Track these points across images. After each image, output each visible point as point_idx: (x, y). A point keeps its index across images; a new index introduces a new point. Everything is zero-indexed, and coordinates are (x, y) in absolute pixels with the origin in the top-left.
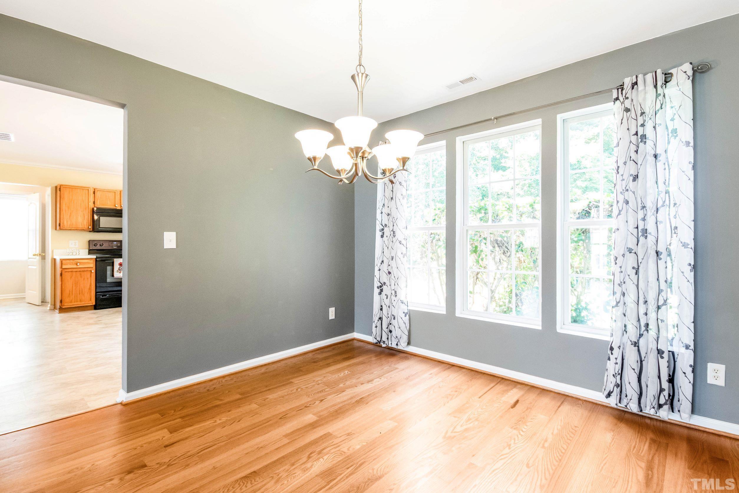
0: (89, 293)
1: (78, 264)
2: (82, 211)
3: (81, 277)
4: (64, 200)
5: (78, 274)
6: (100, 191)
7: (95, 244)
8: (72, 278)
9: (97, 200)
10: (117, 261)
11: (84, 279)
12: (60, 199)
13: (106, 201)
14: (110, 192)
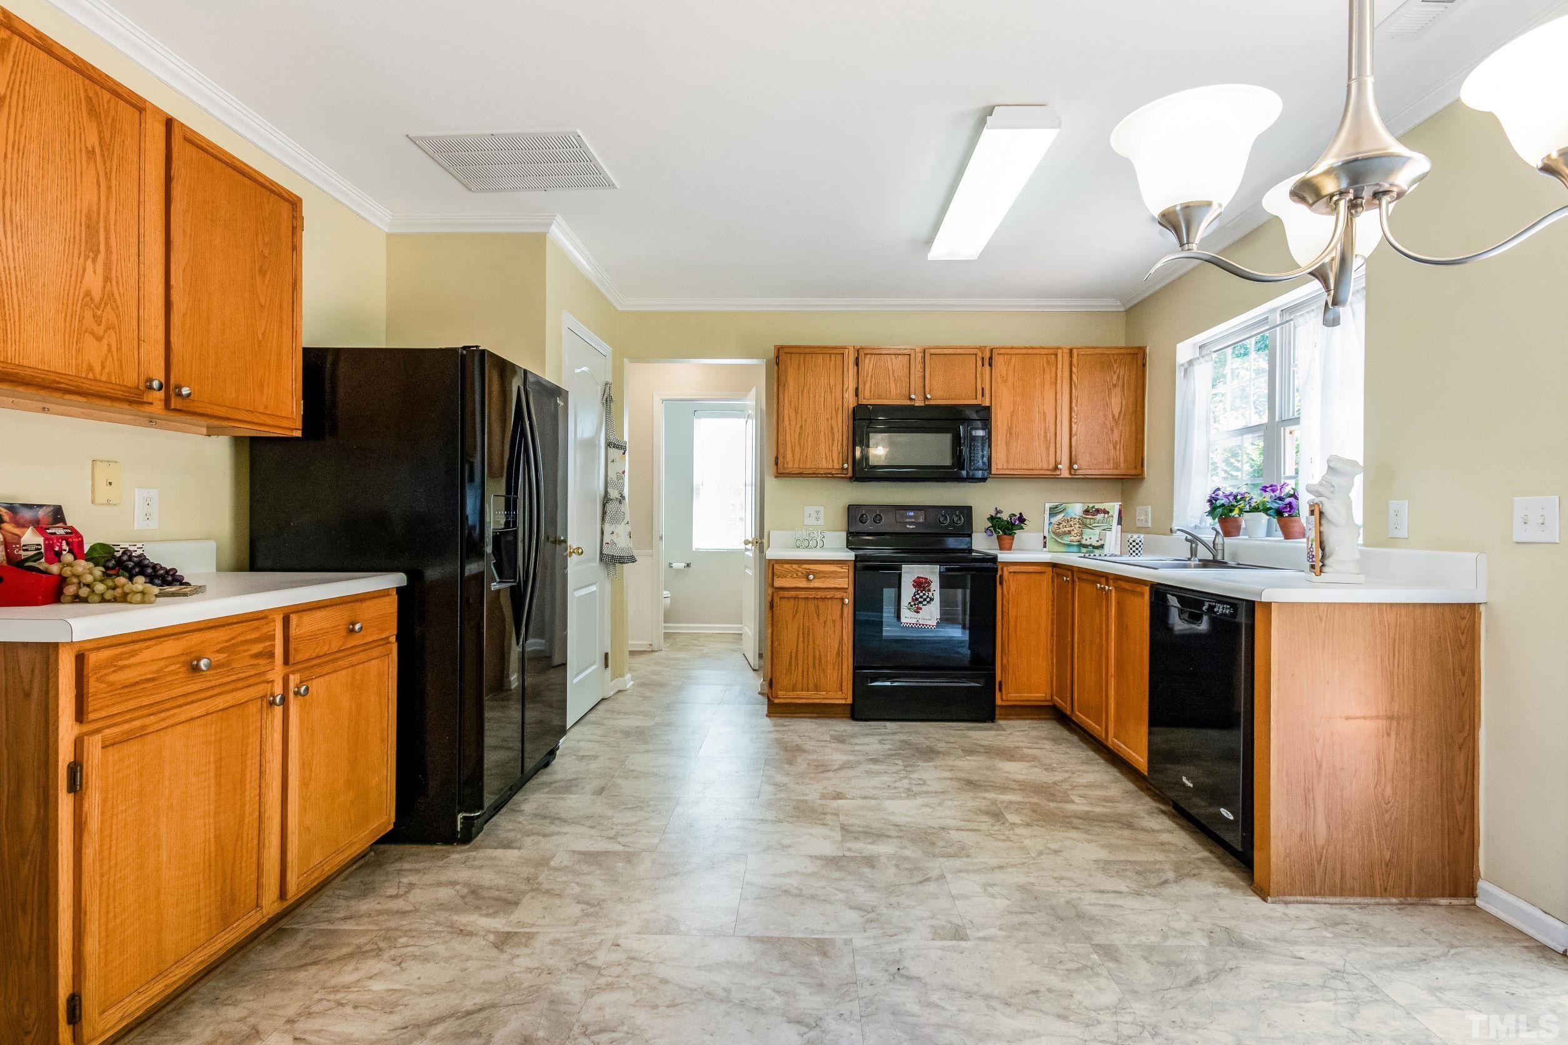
0: (836, 667)
1: (811, 577)
2: (828, 420)
3: (818, 615)
4: (786, 391)
5: (811, 605)
6: (871, 354)
7: (863, 515)
8: (797, 616)
9: (865, 384)
10: (910, 573)
11: (825, 622)
12: (778, 386)
13: (888, 383)
14: (895, 354)
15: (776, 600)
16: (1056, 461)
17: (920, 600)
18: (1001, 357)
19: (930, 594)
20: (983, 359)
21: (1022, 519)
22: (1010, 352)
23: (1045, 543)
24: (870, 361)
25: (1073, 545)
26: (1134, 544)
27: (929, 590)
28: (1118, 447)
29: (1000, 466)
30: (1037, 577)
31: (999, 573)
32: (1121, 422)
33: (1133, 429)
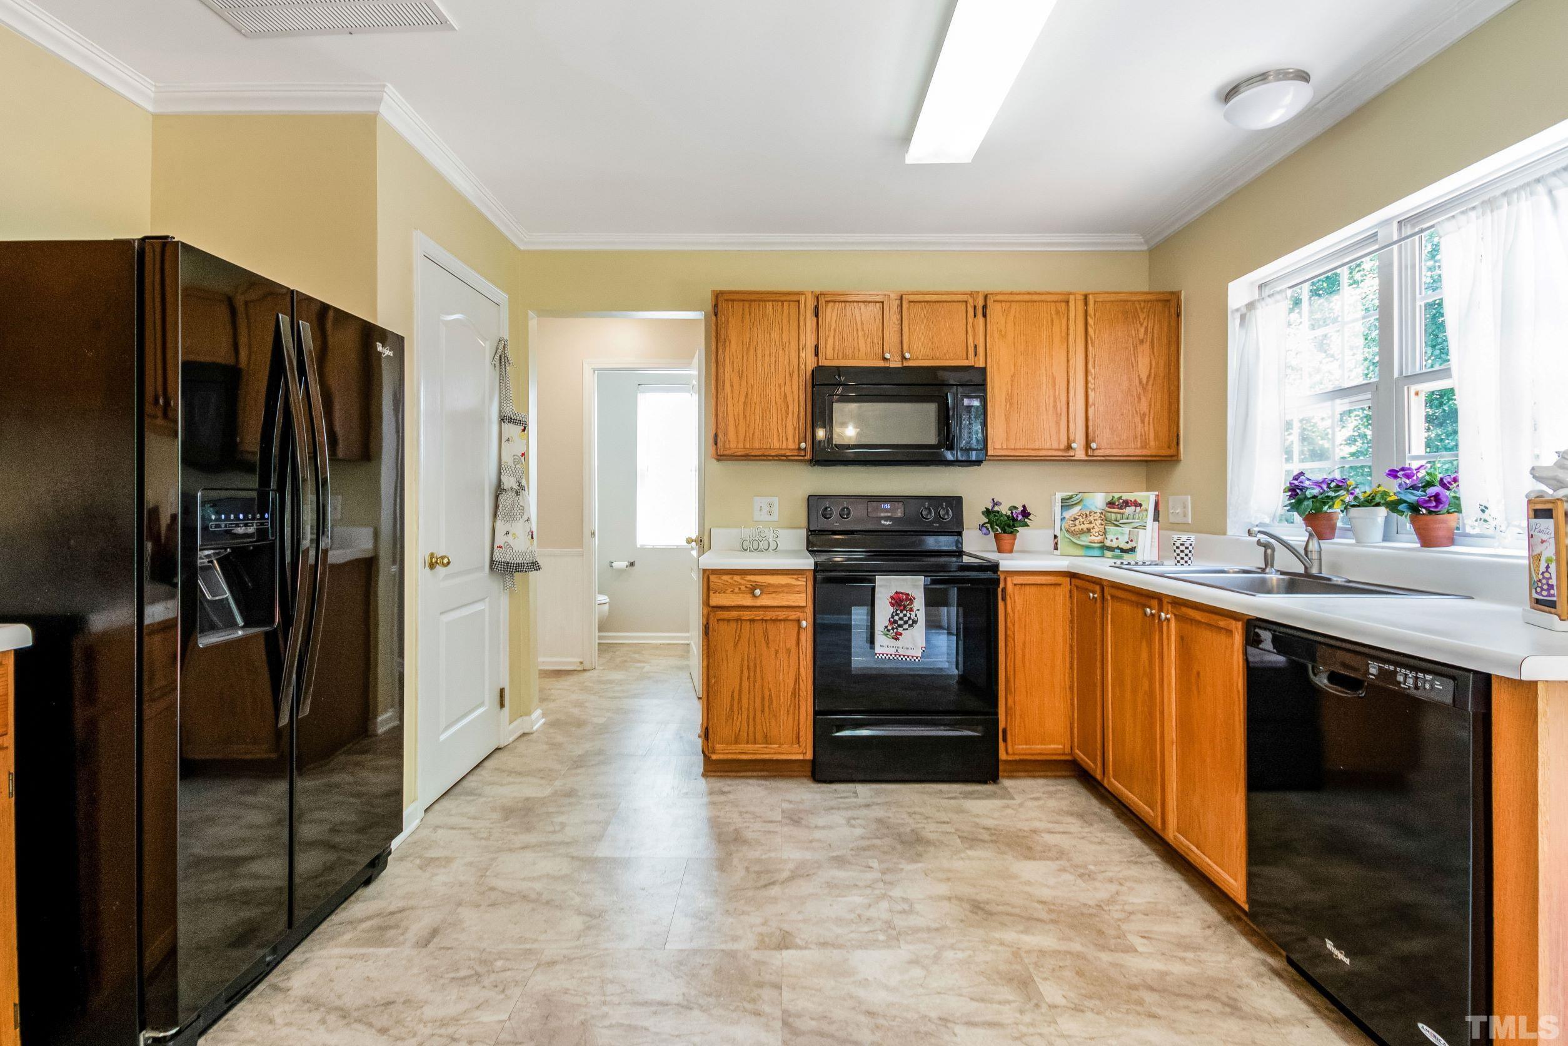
0: (791, 712)
1: (758, 592)
2: (780, 385)
3: (768, 643)
4: (727, 349)
5: (759, 628)
6: (834, 302)
7: (826, 508)
8: (739, 645)
9: (826, 340)
10: (886, 586)
11: (776, 652)
12: (717, 343)
13: (856, 338)
14: (864, 302)
15: (713, 624)
16: (1068, 438)
17: (900, 622)
18: (998, 306)
19: (913, 614)
20: (975, 307)
21: (1025, 513)
22: (1009, 299)
23: (1056, 544)
24: (833, 309)
25: (1093, 548)
26: (1182, 548)
27: (911, 610)
28: (1147, 419)
29: (998, 446)
30: (1050, 590)
31: (1002, 585)
32: (1150, 387)
33: (1166, 397)
